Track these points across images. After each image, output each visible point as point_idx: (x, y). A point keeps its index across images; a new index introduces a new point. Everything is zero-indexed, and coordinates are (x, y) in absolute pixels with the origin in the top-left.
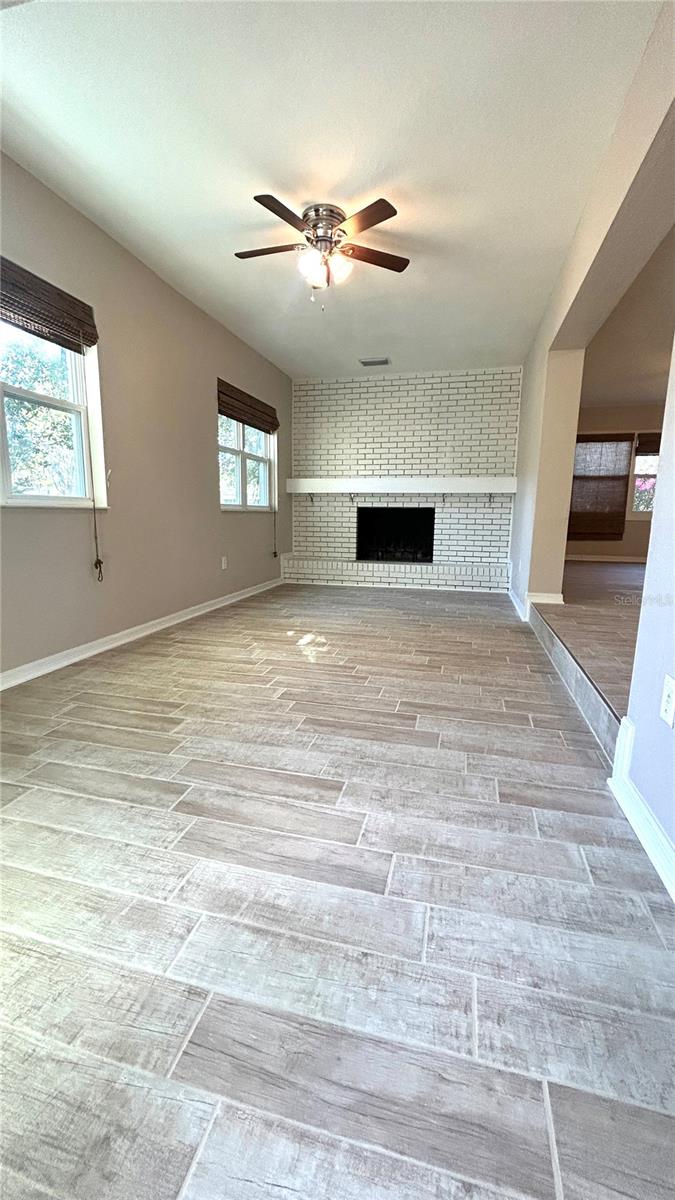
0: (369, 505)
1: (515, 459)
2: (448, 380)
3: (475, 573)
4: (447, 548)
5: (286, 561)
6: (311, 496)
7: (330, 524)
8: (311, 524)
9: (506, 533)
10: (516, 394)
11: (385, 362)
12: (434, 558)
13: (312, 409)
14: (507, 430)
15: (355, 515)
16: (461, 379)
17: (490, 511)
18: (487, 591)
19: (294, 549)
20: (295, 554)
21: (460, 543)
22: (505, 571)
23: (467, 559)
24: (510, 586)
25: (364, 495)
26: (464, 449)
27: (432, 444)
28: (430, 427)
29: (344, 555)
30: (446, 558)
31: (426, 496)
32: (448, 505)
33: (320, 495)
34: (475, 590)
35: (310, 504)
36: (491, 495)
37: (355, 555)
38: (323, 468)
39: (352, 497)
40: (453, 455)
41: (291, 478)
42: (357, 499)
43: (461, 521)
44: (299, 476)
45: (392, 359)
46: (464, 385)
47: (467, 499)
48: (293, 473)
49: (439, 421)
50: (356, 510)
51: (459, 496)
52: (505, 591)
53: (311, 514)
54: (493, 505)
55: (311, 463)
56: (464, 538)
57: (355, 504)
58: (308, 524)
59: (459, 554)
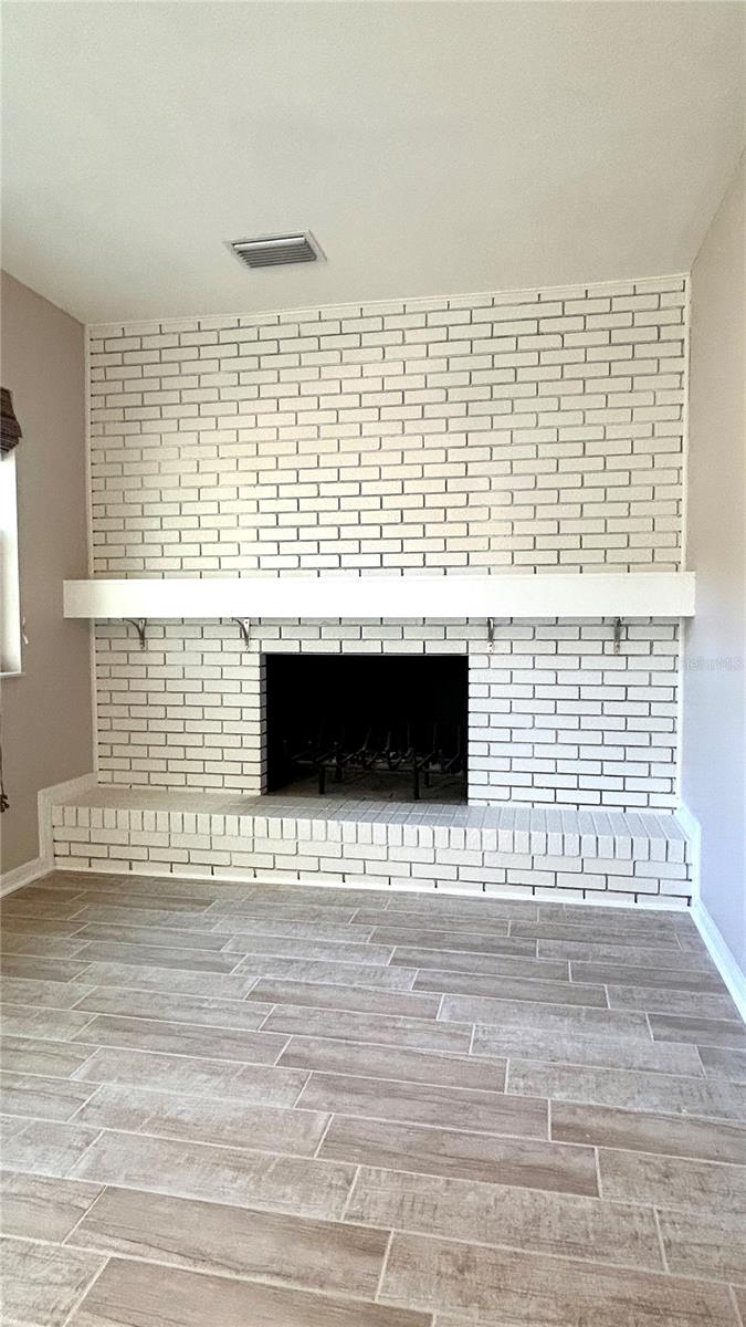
0: (292, 648)
1: (683, 523)
2: (490, 315)
3: (588, 850)
4: (505, 764)
5: (57, 810)
6: (140, 629)
7: (190, 699)
8: (142, 698)
9: (667, 725)
10: (675, 349)
11: (303, 253)
12: (472, 792)
13: (137, 400)
14: (657, 445)
15: (256, 673)
16: (527, 312)
17: (620, 663)
18: (626, 903)
19: (98, 763)
20: (101, 777)
21: (540, 751)
22: (677, 846)
23: (562, 796)
24: (694, 889)
25: (279, 623)
26: (538, 497)
27: (452, 485)
28: (446, 441)
29: (229, 781)
30: (504, 793)
31: (444, 625)
32: (502, 647)
33: (164, 624)
34: (593, 900)
35: (136, 645)
36: (618, 624)
37: (257, 783)
38: (169, 550)
39: (245, 629)
40: (513, 513)
41: (86, 577)
42: (256, 633)
43: (540, 692)
44: (109, 574)
45: (324, 243)
46: (532, 327)
47: (555, 633)
48: (92, 567)
49: (468, 424)
50: (256, 660)
51: (534, 625)
52: (679, 906)
53: (141, 672)
54: (626, 648)
55: (137, 538)
56: (550, 736)
57: (254, 645)
58: (131, 698)
59: (539, 781)
